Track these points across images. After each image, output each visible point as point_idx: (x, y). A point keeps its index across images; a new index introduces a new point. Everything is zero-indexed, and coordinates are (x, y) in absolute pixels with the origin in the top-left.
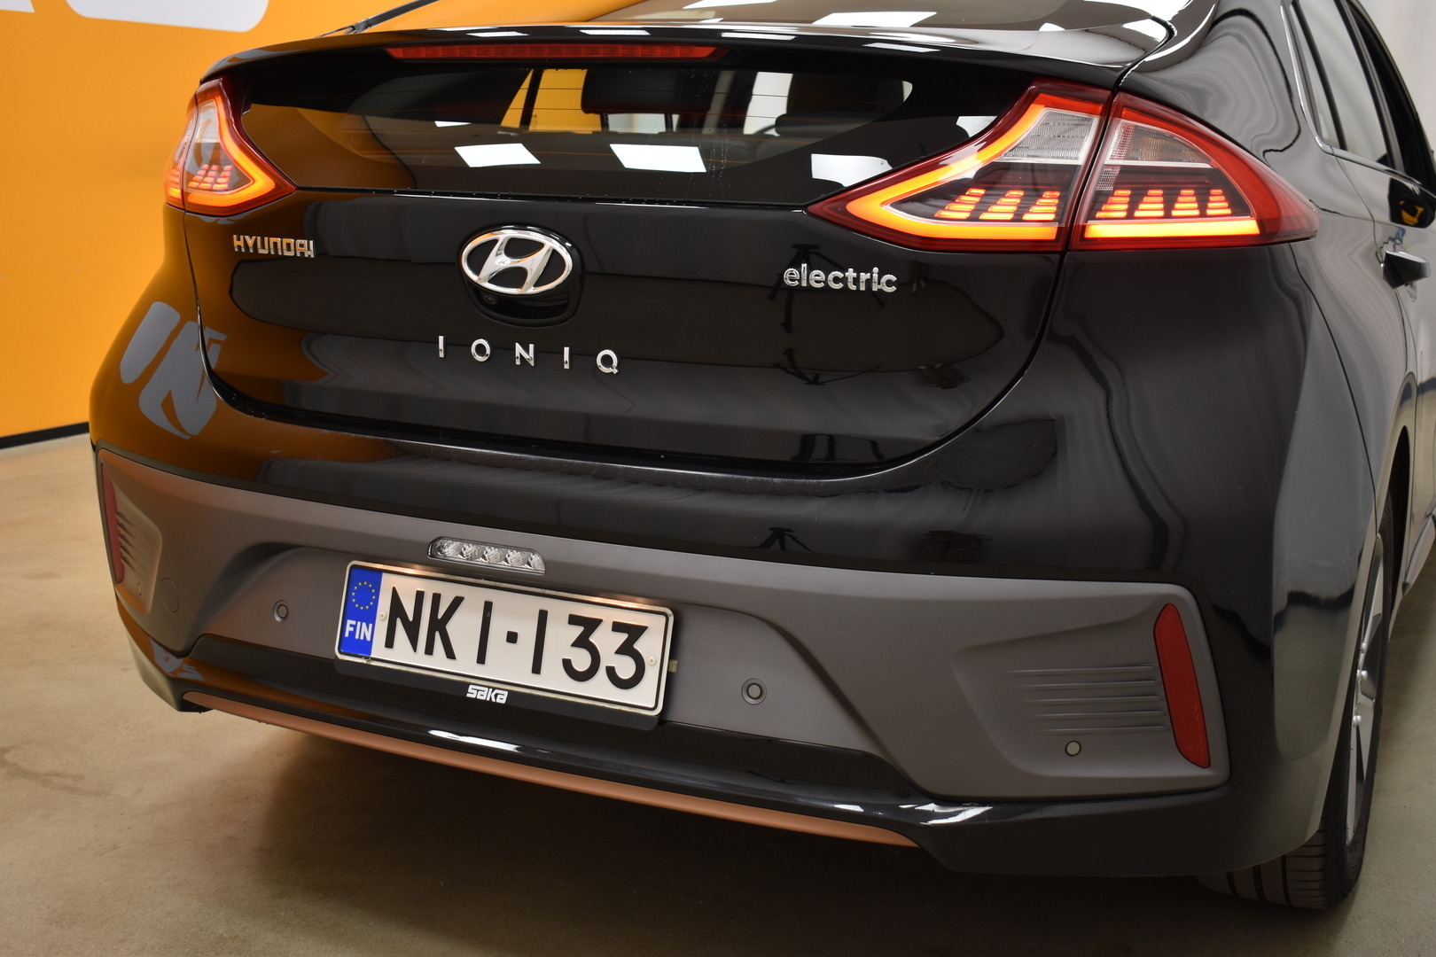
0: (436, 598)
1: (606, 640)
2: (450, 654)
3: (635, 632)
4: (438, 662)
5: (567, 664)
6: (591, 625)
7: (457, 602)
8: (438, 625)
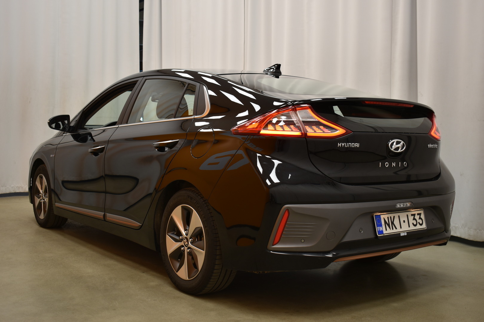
0: (391, 217)
1: (417, 217)
2: (396, 228)
3: (419, 214)
4: (395, 231)
5: (413, 224)
6: (414, 215)
7: (394, 217)
8: (393, 223)
